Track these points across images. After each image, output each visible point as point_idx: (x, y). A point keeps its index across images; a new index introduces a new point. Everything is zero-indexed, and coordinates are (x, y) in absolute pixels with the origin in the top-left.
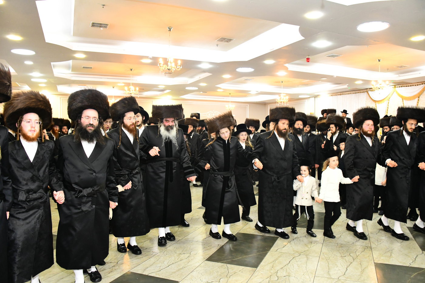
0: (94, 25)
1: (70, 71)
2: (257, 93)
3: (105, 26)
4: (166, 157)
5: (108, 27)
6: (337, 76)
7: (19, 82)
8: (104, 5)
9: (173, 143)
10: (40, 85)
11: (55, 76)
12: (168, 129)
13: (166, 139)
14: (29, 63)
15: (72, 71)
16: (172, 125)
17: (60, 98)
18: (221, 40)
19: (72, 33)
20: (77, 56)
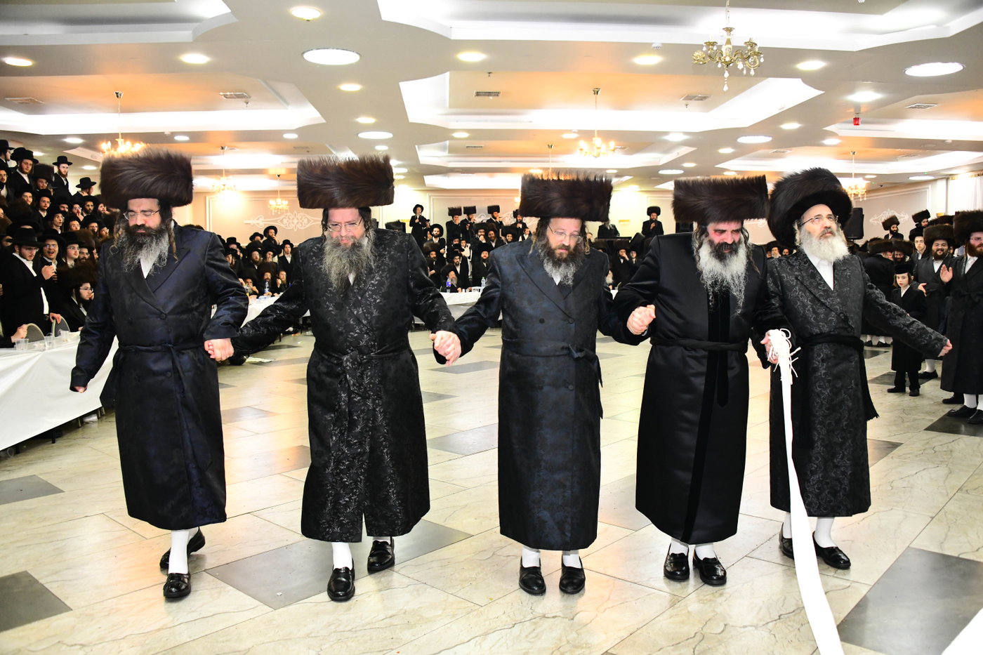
0: (478, 94)
1: (446, 153)
3: (497, 94)
4: (710, 339)
5: (500, 95)
6: (953, 141)
8: (490, 73)
9: (733, 295)
11: (420, 162)
12: (722, 252)
13: (716, 282)
14: (381, 148)
15: (449, 152)
16: (734, 242)
17: (430, 197)
18: (689, 98)
19: (448, 105)
20: (456, 135)
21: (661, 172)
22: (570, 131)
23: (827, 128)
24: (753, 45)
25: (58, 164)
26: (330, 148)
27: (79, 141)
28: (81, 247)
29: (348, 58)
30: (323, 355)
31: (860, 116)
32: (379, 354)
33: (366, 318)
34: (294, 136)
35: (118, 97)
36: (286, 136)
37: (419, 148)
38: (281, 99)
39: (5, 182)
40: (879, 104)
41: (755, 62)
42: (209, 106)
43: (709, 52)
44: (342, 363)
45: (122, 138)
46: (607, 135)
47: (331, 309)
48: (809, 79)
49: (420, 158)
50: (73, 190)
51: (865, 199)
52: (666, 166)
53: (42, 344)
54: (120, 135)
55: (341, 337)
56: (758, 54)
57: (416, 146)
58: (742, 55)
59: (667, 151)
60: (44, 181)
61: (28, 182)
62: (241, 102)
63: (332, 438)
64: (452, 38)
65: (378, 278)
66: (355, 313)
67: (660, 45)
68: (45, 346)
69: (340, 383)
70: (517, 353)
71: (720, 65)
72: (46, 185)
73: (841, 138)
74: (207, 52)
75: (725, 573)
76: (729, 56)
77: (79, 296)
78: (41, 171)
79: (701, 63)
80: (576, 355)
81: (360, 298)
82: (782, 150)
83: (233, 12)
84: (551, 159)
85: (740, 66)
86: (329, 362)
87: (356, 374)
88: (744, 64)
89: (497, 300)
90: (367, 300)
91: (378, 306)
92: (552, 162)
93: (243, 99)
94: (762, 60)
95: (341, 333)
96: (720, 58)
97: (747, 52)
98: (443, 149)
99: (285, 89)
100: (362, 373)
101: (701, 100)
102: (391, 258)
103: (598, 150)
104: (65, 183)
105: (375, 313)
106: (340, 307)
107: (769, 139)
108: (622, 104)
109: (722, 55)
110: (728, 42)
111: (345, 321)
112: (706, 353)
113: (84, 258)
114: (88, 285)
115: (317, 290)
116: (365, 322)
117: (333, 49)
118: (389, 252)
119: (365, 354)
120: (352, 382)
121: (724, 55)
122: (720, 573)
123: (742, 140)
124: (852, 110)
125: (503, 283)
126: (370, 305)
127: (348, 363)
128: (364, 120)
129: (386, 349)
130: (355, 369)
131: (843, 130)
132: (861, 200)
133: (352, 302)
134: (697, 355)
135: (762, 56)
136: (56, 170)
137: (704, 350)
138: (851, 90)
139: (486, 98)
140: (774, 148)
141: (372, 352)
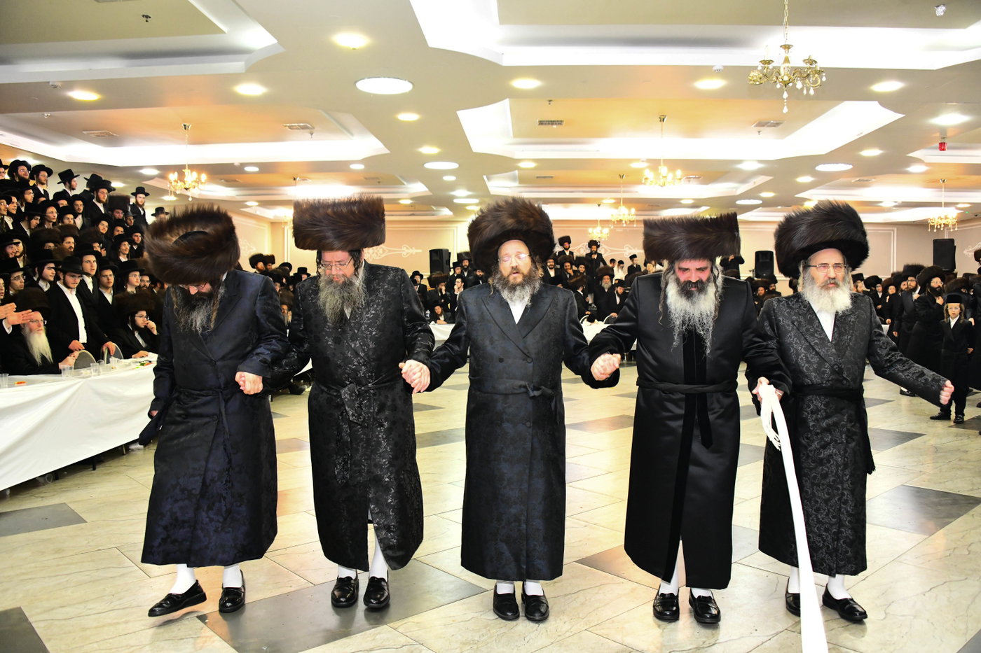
0: (541, 123)
1: (517, 184)
2: (896, 204)
3: (560, 123)
4: (687, 382)
5: (563, 123)
7: (434, 205)
8: (550, 101)
10: (468, 208)
11: (492, 193)
12: (688, 290)
14: (449, 178)
15: (520, 183)
16: (700, 280)
18: (761, 124)
19: (512, 135)
20: (522, 165)
21: (739, 202)
22: (638, 160)
23: (911, 155)
24: (812, 62)
25: (135, 194)
26: (400, 178)
27: (155, 172)
28: (141, 275)
29: (400, 87)
30: (323, 388)
31: (946, 141)
32: (376, 384)
33: (363, 350)
34: (360, 167)
35: (185, 129)
36: (354, 167)
37: (488, 179)
38: (344, 129)
39: (81, 212)
40: (966, 127)
41: (815, 82)
42: (278, 137)
43: (765, 71)
44: (341, 395)
45: (189, 169)
46: (673, 164)
47: (330, 343)
48: (887, 101)
49: (490, 189)
50: (150, 220)
51: (956, 229)
52: (743, 196)
53: (88, 371)
54: (187, 167)
55: (340, 370)
56: (820, 72)
57: (485, 177)
58: (800, 73)
59: (743, 181)
60: (121, 211)
61: (103, 212)
62: (306, 134)
63: (336, 466)
64: (505, 64)
65: (373, 312)
66: (353, 346)
67: (721, 68)
68: (91, 373)
69: (342, 415)
70: (479, 391)
71: (778, 86)
72: (122, 216)
73: (928, 164)
74: (264, 82)
75: (719, 612)
76: (787, 75)
77: (134, 322)
78: (118, 202)
79: (758, 83)
80: (532, 394)
81: (356, 331)
82: (865, 178)
83: (279, 42)
84: (622, 189)
85: (799, 85)
86: (328, 394)
87: (354, 404)
88: (803, 84)
89: (463, 338)
90: (363, 332)
91: (374, 339)
92: (624, 192)
93: (308, 130)
94: (824, 79)
95: (340, 366)
96: (777, 78)
97: (808, 72)
98: (514, 179)
99: (348, 119)
100: (361, 403)
101: (774, 126)
102: (386, 292)
103: (664, 179)
104: (142, 213)
105: (372, 345)
106: (337, 341)
107: (849, 167)
108: (693, 131)
109: (780, 74)
110: (787, 60)
111: (343, 354)
112: (684, 396)
113: (145, 285)
114: (144, 313)
115: (316, 326)
116: (362, 354)
117: (384, 77)
118: (383, 286)
119: (363, 386)
120: (351, 413)
121: (783, 75)
122: (714, 612)
123: (821, 168)
124: (938, 135)
125: (468, 323)
126: (366, 337)
127: (346, 395)
128: (428, 150)
129: (383, 379)
130: (353, 400)
131: (929, 156)
132: (952, 230)
133: (349, 336)
134: (674, 397)
135: (824, 74)
136: (132, 201)
137: (682, 393)
138: (935, 113)
139: (550, 126)
140: (857, 177)
141: (370, 383)
